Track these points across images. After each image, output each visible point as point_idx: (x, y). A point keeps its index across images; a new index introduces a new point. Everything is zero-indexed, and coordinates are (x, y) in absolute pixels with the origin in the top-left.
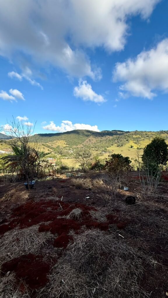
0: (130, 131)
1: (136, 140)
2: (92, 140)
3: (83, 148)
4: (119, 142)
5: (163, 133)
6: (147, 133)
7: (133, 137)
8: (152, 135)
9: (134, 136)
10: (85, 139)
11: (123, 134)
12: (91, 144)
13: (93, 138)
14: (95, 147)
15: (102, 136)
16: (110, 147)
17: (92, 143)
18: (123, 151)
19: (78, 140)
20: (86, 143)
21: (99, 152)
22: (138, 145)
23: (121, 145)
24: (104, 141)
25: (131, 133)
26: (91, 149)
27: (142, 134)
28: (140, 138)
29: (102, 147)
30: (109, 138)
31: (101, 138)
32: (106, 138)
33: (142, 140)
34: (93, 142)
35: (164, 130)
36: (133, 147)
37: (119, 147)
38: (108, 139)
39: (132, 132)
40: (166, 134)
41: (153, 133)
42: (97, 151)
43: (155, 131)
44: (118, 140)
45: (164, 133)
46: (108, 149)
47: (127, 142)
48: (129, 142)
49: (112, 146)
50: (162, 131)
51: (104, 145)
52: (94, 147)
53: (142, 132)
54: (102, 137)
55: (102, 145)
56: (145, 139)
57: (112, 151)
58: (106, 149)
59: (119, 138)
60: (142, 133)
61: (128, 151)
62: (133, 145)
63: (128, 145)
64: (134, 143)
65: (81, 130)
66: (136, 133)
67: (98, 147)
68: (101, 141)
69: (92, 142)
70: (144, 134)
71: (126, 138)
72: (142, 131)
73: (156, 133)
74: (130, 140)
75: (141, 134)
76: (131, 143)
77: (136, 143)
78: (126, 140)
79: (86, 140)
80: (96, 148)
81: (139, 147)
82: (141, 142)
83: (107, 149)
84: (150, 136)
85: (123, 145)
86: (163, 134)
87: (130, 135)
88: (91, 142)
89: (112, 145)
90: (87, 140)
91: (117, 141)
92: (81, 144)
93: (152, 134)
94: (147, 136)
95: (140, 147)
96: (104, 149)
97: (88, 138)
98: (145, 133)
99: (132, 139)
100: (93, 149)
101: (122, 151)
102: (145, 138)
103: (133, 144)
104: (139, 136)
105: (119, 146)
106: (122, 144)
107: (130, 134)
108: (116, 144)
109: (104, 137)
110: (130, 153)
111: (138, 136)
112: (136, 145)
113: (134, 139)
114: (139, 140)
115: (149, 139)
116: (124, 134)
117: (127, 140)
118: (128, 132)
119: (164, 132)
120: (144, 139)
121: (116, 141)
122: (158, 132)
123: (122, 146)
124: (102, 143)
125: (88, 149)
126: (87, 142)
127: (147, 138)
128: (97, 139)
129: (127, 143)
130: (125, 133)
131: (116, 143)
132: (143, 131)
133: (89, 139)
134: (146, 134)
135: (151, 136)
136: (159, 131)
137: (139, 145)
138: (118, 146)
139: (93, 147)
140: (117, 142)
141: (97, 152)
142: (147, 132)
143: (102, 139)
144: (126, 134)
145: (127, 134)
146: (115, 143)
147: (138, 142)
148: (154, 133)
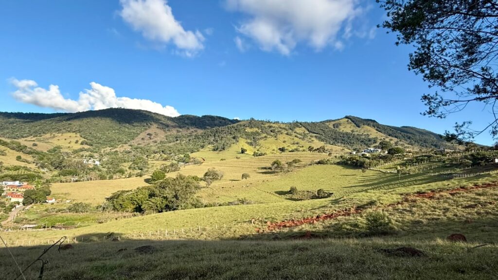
0: (239, 119)
1: (252, 137)
2: (156, 134)
3: (130, 152)
4: (217, 141)
5: (298, 126)
6: (271, 125)
7: (246, 130)
8: (280, 130)
9: (248, 130)
10: (138, 132)
11: (225, 124)
12: (152, 144)
13: (158, 131)
14: (163, 151)
15: (180, 128)
16: (198, 151)
17: (155, 142)
18: (225, 160)
19: (120, 134)
20: (140, 142)
21: (168, 163)
22: (255, 147)
23: (220, 146)
24: (184, 139)
25: (241, 123)
26: (153, 155)
27: (263, 126)
28: (259, 134)
29: (179, 151)
30: (196, 131)
31: (178, 131)
32: (189, 131)
33: (263, 138)
34: (158, 139)
35: (299, 121)
36: (245, 153)
37: (217, 152)
38: (194, 134)
39: (244, 121)
40: (303, 128)
41: (282, 126)
42: (165, 160)
43: (286, 122)
44: (215, 136)
45: (300, 126)
46: (192, 155)
47: (234, 141)
48: (238, 141)
49: (202, 150)
50: (297, 122)
51: (184, 147)
52: (159, 152)
53: (262, 122)
54: (181, 130)
55: (180, 147)
56: (268, 136)
57: (202, 161)
58: (188, 157)
59: (217, 132)
60: (262, 124)
61: (236, 159)
62: (245, 148)
63: (236, 147)
64: (248, 143)
65: (137, 110)
66: (252, 123)
67: (169, 152)
68: (176, 137)
69: (156, 139)
70: (267, 125)
71: (232, 133)
72: (261, 121)
73: (286, 126)
74: (240, 138)
75: (261, 127)
76: (243, 143)
77: (251, 144)
78: (231, 136)
79: (139, 134)
80: (163, 155)
81: (257, 152)
82: (261, 142)
83: (191, 157)
84: (276, 130)
85: (226, 147)
86: (298, 128)
87: (239, 127)
88: (152, 140)
89: (203, 147)
90: (143, 135)
91: (213, 138)
92: (126, 143)
93: (281, 128)
94: (271, 131)
95: (259, 152)
96: (182, 156)
97: (146, 129)
98: (268, 124)
99: (244, 136)
100: (158, 155)
101: (222, 160)
102: (268, 134)
103: (246, 147)
104: (257, 129)
105: (217, 149)
106: (224, 145)
107: (241, 126)
108: (210, 146)
109: (185, 129)
110: (240, 163)
111: (255, 130)
112: (251, 147)
113: (248, 135)
114: (258, 137)
115: (275, 137)
116: (228, 124)
117: (234, 138)
118: (237, 121)
119: (300, 124)
120: (265, 137)
121: (212, 139)
122: (290, 124)
123: (224, 149)
124: (178, 142)
125: (145, 157)
126: (142, 139)
127: (272, 134)
128: (169, 133)
129: (233, 143)
130: (230, 123)
131: (212, 143)
132: (265, 120)
133: (148, 131)
134: (270, 127)
135: (278, 132)
136: (292, 122)
137: (258, 147)
138: (214, 150)
139: (158, 150)
140: (214, 140)
141: (164, 162)
142: (271, 122)
143: (180, 134)
144: (231, 125)
145: (235, 125)
146: (209, 144)
147: (255, 141)
148: (284, 126)
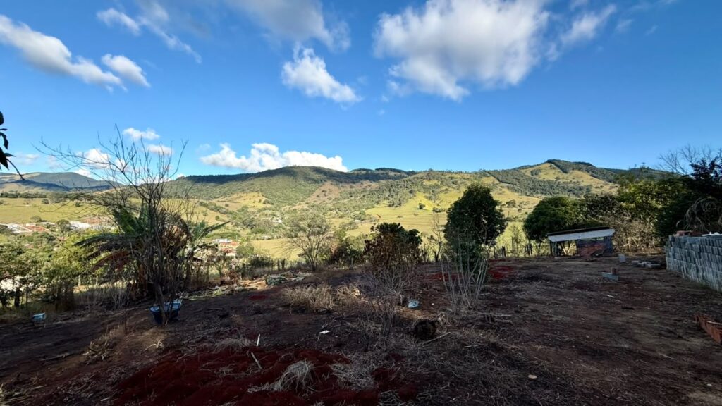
0: (415, 170)
1: (431, 191)
2: (331, 191)
3: (307, 210)
4: (392, 196)
5: (485, 176)
6: (453, 175)
8: (463, 181)
9: (426, 183)
10: (313, 189)
11: (401, 177)
12: (327, 201)
13: (332, 187)
14: (338, 209)
15: (354, 183)
16: (374, 207)
17: (330, 199)
18: (403, 217)
19: (296, 192)
20: (316, 200)
22: (434, 202)
23: (396, 202)
24: (358, 195)
25: (419, 175)
26: (329, 213)
27: (443, 177)
28: (439, 187)
29: (354, 207)
30: (370, 186)
31: (352, 187)
32: (363, 187)
33: (443, 191)
34: (333, 196)
35: (487, 169)
36: (424, 208)
37: (393, 208)
38: (369, 189)
39: (420, 172)
40: (492, 178)
41: (466, 176)
42: (341, 217)
43: (470, 172)
44: (390, 190)
45: (489, 175)
46: (367, 212)
47: (411, 195)
48: (415, 196)
49: (376, 206)
50: (484, 171)
51: (359, 203)
52: (335, 209)
53: (442, 173)
54: (354, 185)
55: (354, 203)
56: (450, 189)
57: (378, 218)
58: (363, 213)
59: (392, 186)
60: (442, 175)
61: (413, 216)
62: (423, 203)
63: (413, 203)
64: (427, 198)
66: (430, 174)
67: (344, 209)
68: (350, 194)
69: (330, 196)
70: (447, 176)
71: (409, 187)
72: (442, 171)
73: (471, 176)
74: (418, 192)
75: (441, 179)
76: (421, 198)
77: (430, 198)
78: (408, 191)
80: (339, 212)
81: (436, 207)
82: (442, 195)
83: (366, 214)
84: (459, 182)
85: (402, 203)
86: (485, 178)
87: (416, 180)
88: (326, 198)
89: (378, 203)
90: (318, 192)
91: (388, 193)
92: (302, 201)
93: (464, 179)
94: (453, 183)
95: (439, 208)
96: (358, 213)
97: (321, 186)
98: (450, 175)
99: (422, 190)
100: (334, 213)
101: (399, 217)
102: (448, 186)
103: (425, 202)
104: (436, 181)
105: (393, 205)
106: (400, 200)
107: (418, 178)
108: (386, 202)
109: (359, 184)
110: (418, 220)
111: (434, 182)
112: (430, 202)
113: (426, 189)
114: (437, 190)
115: (458, 189)
116: (404, 177)
117: (411, 192)
118: (413, 173)
119: (489, 173)
120: (446, 190)
122: (476, 173)
123: (400, 204)
124: (353, 198)
125: (321, 214)
126: (318, 196)
127: (454, 186)
128: (342, 189)
129: (410, 198)
130: (405, 175)
131: (387, 199)
132: (445, 170)
133: (322, 188)
134: (452, 178)
135: (461, 183)
136: (477, 171)
137: (437, 202)
138: (390, 206)
140: (389, 196)
141: (341, 220)
142: (453, 172)
143: (354, 189)
144: (408, 178)
145: (411, 178)
146: (384, 199)
147: (434, 195)
148: (468, 176)
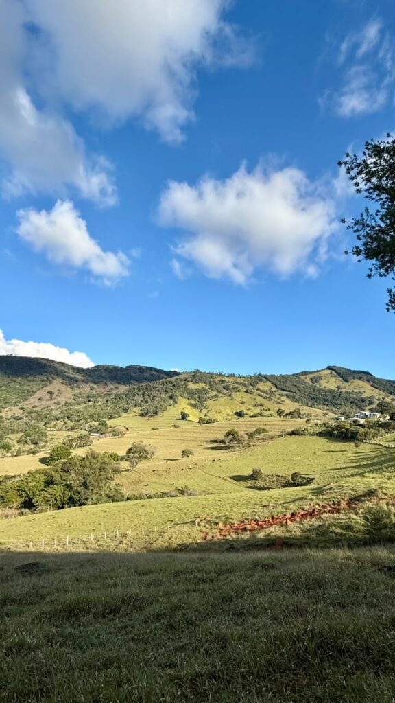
0: (177, 370)
1: (197, 396)
2: (60, 393)
3: (20, 419)
4: (146, 402)
5: (261, 381)
6: (224, 378)
7: (189, 387)
8: (236, 385)
9: (191, 386)
10: (34, 389)
11: (159, 378)
12: (53, 407)
13: (63, 388)
14: (68, 417)
15: (95, 383)
16: (119, 417)
17: (58, 403)
18: (157, 429)
19: (7, 392)
20: (36, 404)
21: (75, 434)
22: (201, 411)
23: (151, 410)
24: (99, 399)
25: (182, 377)
26: (53, 423)
27: (212, 380)
28: (207, 392)
29: (91, 416)
30: (117, 388)
31: (91, 388)
32: (107, 388)
33: (212, 397)
34: (62, 400)
35: (263, 373)
36: (187, 419)
37: (147, 417)
38: (114, 392)
39: (185, 373)
40: (269, 383)
41: (239, 380)
42: (72, 429)
43: (244, 375)
44: (143, 395)
45: (265, 380)
46: (110, 423)
47: (171, 402)
48: (176, 403)
49: (124, 415)
50: (260, 375)
51: (99, 410)
52: (63, 418)
53: (211, 375)
54: (95, 386)
55: (92, 411)
56: (220, 395)
57: (125, 431)
58: (104, 424)
59: (146, 389)
60: (211, 377)
61: (173, 429)
62: (186, 412)
63: (174, 411)
64: (191, 405)
65: (35, 358)
66: (196, 376)
67: (77, 418)
68: (88, 397)
69: (59, 399)
70: (217, 380)
71: (169, 390)
72: (210, 373)
73: (245, 380)
74: (180, 398)
75: (210, 382)
76: (183, 405)
77: (195, 406)
78: (167, 395)
79: (36, 392)
80: (69, 422)
81: (203, 417)
82: (210, 403)
83: (109, 425)
84: (231, 387)
85: (160, 411)
86: (262, 384)
87: (178, 381)
88: (54, 401)
89: (126, 410)
90: (41, 393)
91: (141, 398)
92: (15, 405)
93: (237, 383)
94: (224, 388)
95: (207, 418)
96: (96, 424)
97: (46, 386)
98: (220, 378)
99: (186, 395)
100: (60, 423)
101: (153, 429)
102: (219, 392)
103: (188, 410)
104: (203, 385)
105: (147, 414)
106: (156, 408)
107: (181, 380)
108: (137, 410)
109: (101, 385)
110: (180, 434)
111: (201, 386)
112: (195, 411)
113: (191, 394)
114: (205, 396)
115: (230, 396)
116: (163, 378)
117: (171, 397)
118: (175, 373)
119: (265, 378)
120: (216, 396)
121: (139, 399)
122: (251, 377)
123: (156, 413)
124: (91, 403)
125: (42, 425)
126: (40, 399)
127: (225, 391)
128: (78, 391)
129: (170, 405)
130: (165, 376)
131: (139, 405)
132: (215, 372)
133: (48, 389)
134: (222, 382)
135: (234, 388)
136: (252, 375)
137: (205, 411)
138: (142, 415)
139: (62, 415)
140: (142, 401)
141: (69, 433)
142: (224, 375)
143: (94, 391)
144: (168, 379)
145: (173, 379)
146: (136, 406)
147: (201, 402)
148: (242, 381)
